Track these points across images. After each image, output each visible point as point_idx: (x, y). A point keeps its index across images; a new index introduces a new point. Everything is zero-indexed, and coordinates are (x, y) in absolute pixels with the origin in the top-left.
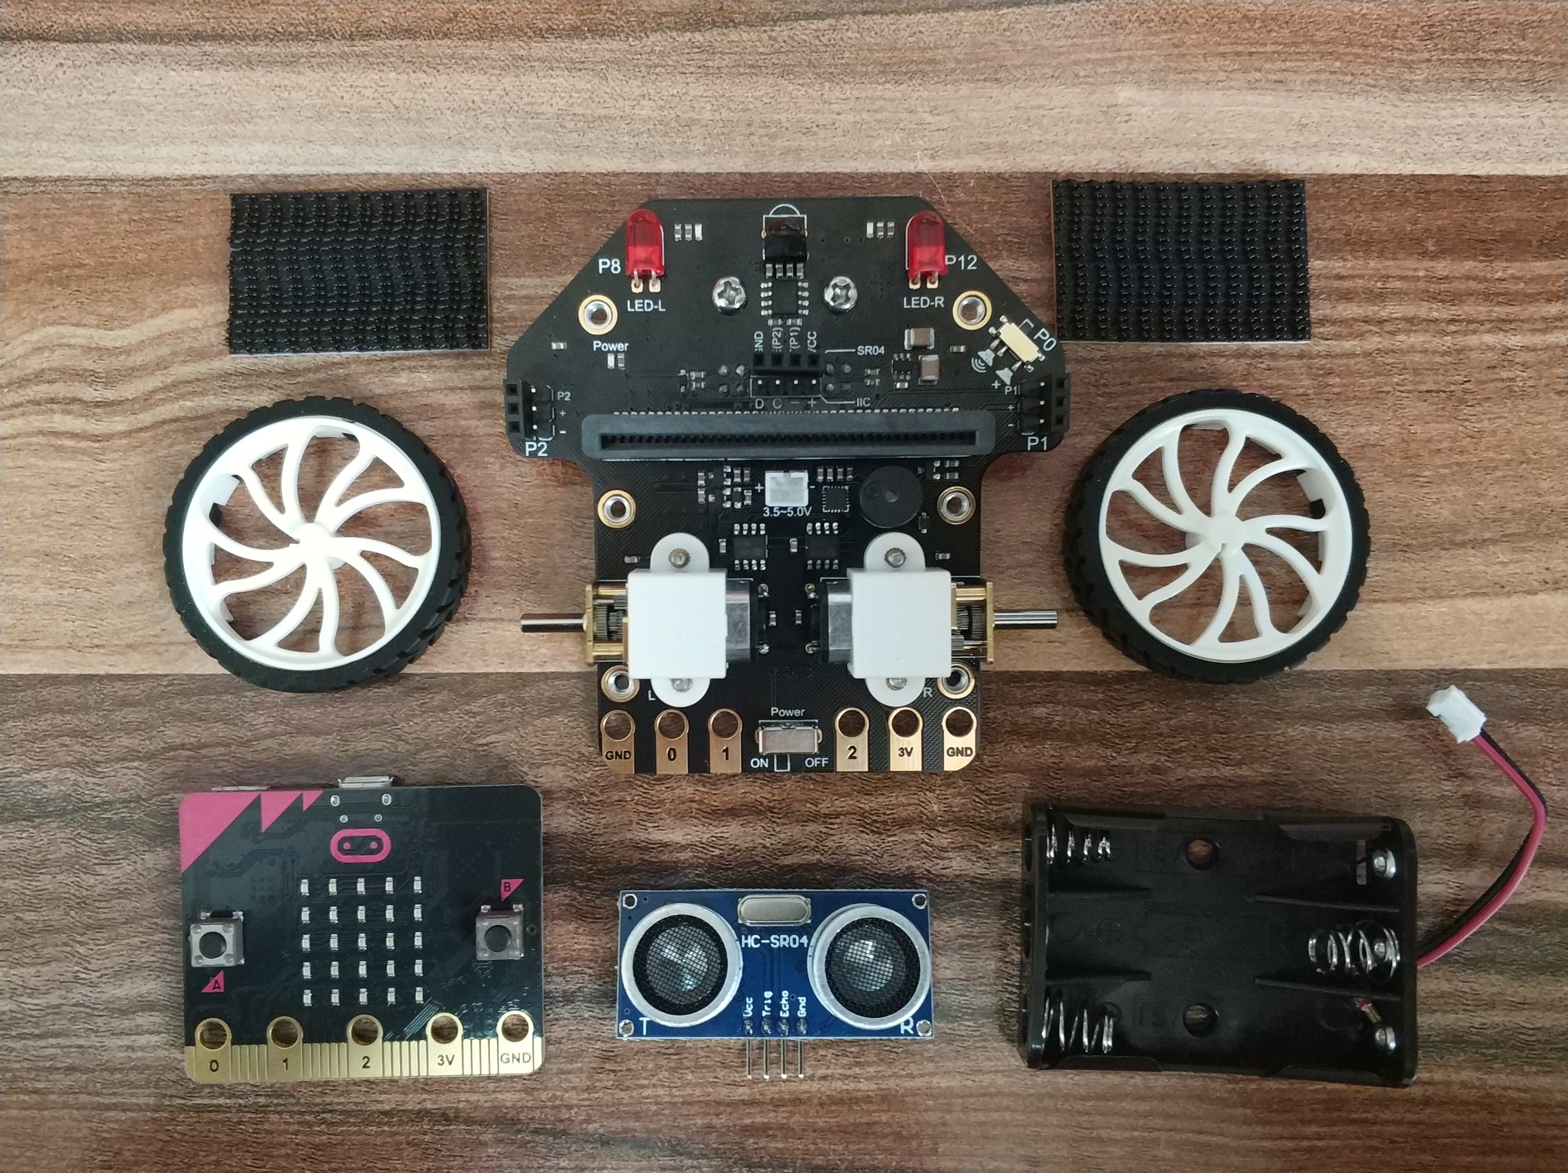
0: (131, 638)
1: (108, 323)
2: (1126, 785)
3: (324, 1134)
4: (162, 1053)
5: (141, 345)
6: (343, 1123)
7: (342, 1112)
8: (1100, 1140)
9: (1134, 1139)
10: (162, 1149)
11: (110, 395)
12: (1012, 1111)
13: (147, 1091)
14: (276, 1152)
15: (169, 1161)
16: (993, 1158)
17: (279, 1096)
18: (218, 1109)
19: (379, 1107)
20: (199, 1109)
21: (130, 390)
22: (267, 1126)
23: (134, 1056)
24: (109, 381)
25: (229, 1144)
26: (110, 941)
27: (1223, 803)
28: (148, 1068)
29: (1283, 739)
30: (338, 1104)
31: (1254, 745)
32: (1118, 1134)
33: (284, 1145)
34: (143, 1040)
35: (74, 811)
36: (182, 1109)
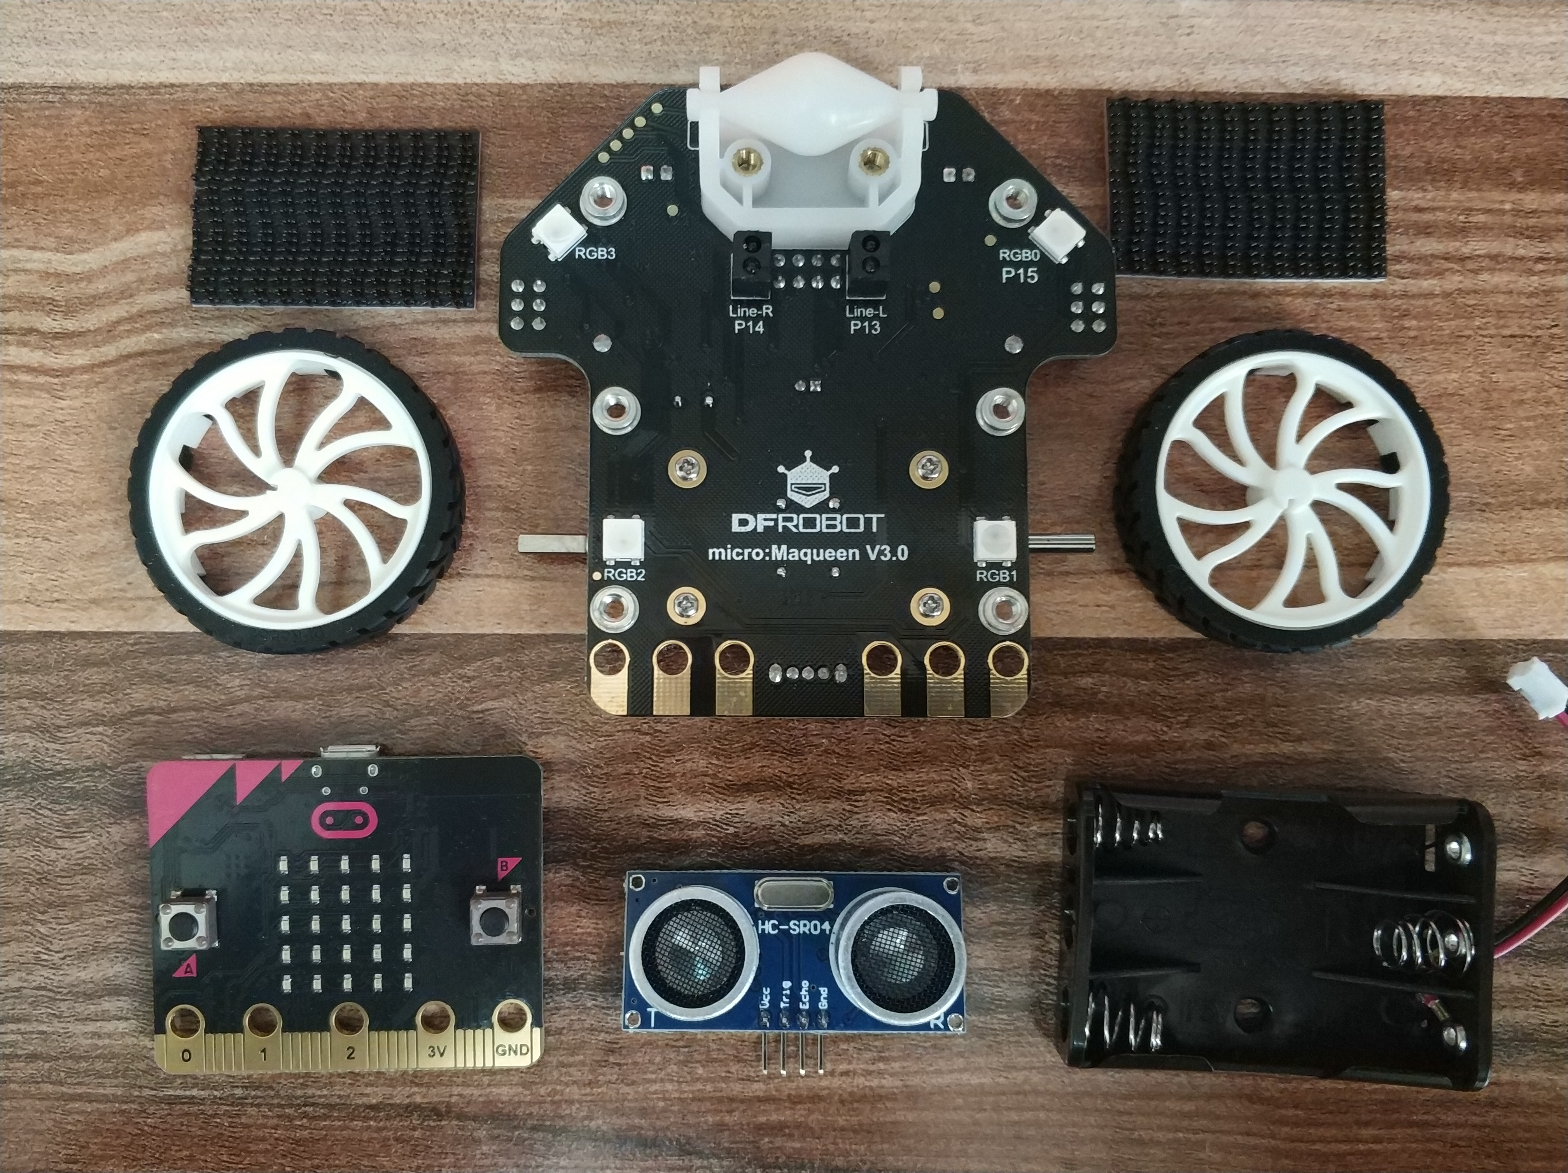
0: (94, 592)
1: (67, 246)
2: (1175, 763)
3: (306, 1128)
4: (130, 1041)
5: (104, 271)
6: (325, 1117)
7: (324, 1106)
8: (1141, 1142)
9: (1177, 1141)
10: (132, 1143)
11: (70, 325)
12: (1048, 1110)
13: (115, 1082)
14: (253, 1147)
15: (139, 1156)
16: (1026, 1160)
17: (257, 1088)
18: (191, 1101)
19: (365, 1100)
20: (171, 1101)
21: (92, 320)
22: (244, 1120)
23: (100, 1043)
24: (69, 311)
25: (203, 1138)
26: (73, 920)
27: (1281, 781)
28: (114, 1056)
29: (1346, 714)
30: (320, 1097)
31: (1315, 720)
32: (1160, 1136)
33: (263, 1139)
34: (109, 1027)
35: (34, 780)
36: (153, 1100)
